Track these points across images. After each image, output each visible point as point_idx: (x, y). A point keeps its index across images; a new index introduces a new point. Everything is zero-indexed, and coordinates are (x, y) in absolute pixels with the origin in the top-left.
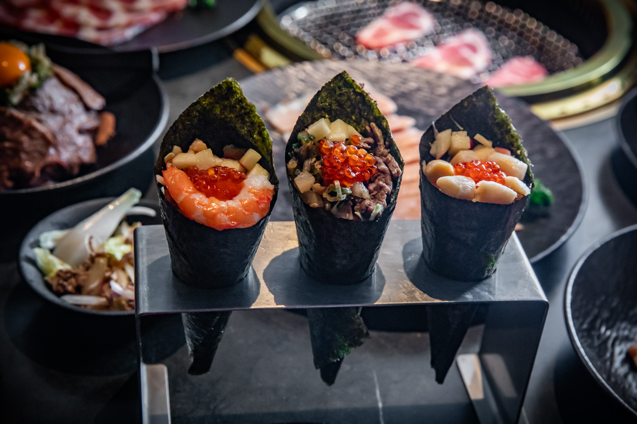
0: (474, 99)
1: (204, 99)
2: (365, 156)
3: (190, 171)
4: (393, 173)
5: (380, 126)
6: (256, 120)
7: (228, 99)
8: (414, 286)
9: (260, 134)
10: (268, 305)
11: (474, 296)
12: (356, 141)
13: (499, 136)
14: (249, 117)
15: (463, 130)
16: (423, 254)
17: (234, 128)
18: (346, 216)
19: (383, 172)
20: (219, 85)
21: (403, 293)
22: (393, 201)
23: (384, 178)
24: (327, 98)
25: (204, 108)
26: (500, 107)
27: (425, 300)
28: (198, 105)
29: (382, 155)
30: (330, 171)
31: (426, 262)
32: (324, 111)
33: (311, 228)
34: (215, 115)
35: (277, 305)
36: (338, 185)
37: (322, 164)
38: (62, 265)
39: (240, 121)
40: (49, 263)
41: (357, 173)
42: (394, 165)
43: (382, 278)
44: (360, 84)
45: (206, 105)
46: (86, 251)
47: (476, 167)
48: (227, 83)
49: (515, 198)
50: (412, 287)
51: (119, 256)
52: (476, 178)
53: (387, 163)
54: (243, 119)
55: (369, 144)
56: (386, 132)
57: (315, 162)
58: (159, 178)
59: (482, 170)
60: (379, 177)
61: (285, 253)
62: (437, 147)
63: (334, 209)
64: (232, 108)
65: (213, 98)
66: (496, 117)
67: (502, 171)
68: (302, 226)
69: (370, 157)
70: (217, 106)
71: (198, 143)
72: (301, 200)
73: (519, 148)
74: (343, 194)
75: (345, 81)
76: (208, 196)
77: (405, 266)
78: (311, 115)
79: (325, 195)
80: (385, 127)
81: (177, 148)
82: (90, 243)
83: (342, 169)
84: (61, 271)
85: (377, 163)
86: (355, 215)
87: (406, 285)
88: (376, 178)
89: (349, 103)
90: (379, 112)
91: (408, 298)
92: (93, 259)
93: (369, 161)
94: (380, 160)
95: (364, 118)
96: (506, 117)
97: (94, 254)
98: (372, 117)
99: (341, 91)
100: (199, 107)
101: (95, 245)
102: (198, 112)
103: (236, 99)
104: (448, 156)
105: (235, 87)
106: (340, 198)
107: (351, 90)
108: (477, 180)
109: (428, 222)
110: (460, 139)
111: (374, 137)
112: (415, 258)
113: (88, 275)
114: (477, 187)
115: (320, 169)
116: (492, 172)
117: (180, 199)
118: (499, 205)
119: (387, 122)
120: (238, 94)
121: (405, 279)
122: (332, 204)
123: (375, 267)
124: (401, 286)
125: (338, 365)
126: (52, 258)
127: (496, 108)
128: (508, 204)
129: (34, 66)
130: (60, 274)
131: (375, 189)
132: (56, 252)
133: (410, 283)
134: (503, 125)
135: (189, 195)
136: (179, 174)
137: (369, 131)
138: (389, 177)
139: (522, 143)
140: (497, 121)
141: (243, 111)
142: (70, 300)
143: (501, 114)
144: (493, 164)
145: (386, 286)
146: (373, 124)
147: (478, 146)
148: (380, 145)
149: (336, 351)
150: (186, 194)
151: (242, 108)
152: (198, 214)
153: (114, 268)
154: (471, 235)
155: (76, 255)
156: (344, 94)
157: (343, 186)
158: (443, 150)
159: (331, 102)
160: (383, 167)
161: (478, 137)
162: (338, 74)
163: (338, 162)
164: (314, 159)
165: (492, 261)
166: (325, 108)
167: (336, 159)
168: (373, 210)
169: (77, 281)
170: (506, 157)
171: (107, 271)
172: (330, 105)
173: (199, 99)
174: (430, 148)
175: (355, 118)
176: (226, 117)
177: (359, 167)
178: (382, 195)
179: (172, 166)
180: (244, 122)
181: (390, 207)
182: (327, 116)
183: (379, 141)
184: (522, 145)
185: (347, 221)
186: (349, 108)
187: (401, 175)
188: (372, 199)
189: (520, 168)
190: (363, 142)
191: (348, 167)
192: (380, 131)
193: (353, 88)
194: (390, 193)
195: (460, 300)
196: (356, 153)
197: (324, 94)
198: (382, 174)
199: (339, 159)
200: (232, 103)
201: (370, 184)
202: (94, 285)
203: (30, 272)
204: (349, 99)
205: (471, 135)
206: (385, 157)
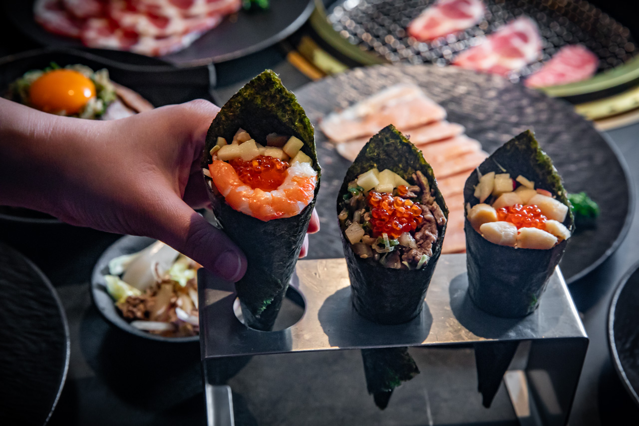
0: (517, 143)
1: (244, 91)
2: (411, 207)
3: (234, 163)
4: (439, 222)
5: (426, 174)
6: (296, 108)
7: (268, 89)
8: (460, 324)
9: (302, 121)
10: (323, 347)
11: (517, 334)
12: (403, 192)
13: (541, 177)
14: (290, 105)
15: (506, 173)
16: (468, 291)
17: (276, 117)
18: (394, 266)
19: (429, 221)
20: (258, 77)
21: (450, 331)
22: (438, 249)
23: (429, 226)
24: (375, 149)
25: (245, 99)
26: (542, 150)
27: (471, 339)
28: (239, 97)
29: (428, 203)
30: (379, 224)
31: (471, 297)
32: (373, 161)
33: (361, 275)
34: (257, 105)
35: (332, 346)
36: (386, 238)
37: (371, 216)
38: (131, 290)
39: (281, 110)
40: (119, 289)
41: (404, 225)
42: (440, 214)
43: (430, 317)
44: (406, 135)
45: (247, 96)
46: (152, 277)
47: (517, 212)
48: (266, 74)
49: (554, 243)
50: (459, 326)
51: (183, 283)
52: (518, 223)
53: (432, 211)
54: (284, 108)
55: (415, 192)
56: (431, 179)
57: (364, 213)
58: (206, 172)
59: (524, 215)
60: (425, 226)
61: (338, 292)
62: (481, 191)
63: (383, 260)
64: (273, 97)
65: (253, 89)
66: (537, 158)
67: (543, 215)
68: (354, 273)
69: (416, 207)
70: (258, 96)
71: (242, 134)
72: (352, 251)
73: (560, 189)
74: (391, 246)
75: (392, 133)
76: (253, 187)
77: (452, 303)
78: (360, 166)
79: (374, 246)
80: (431, 175)
81: (221, 140)
82: (156, 270)
83: (389, 222)
84: (130, 297)
85: (423, 212)
86: (402, 264)
87: (452, 324)
88: (422, 226)
89: (396, 153)
90: (425, 161)
91: (454, 337)
92: (159, 286)
93: (415, 212)
94: (426, 208)
95: (411, 166)
96: (548, 159)
97: (160, 281)
98: (418, 166)
99: (389, 142)
100: (240, 99)
101: (161, 271)
102: (240, 102)
103: (276, 89)
104: (492, 199)
105: (274, 78)
106: (388, 250)
107: (398, 141)
108: (518, 225)
109: (473, 263)
110: (503, 182)
111: (421, 185)
112: (461, 294)
113: (155, 301)
114: (519, 233)
115: (369, 221)
116: (534, 216)
117: (226, 193)
118: (540, 251)
119: (432, 170)
120: (277, 84)
121: (451, 317)
122: (381, 255)
123: (424, 305)
124: (448, 325)
125: (390, 394)
126: (122, 284)
127: (538, 150)
128: (548, 249)
129: (99, 92)
130: (130, 300)
131: (421, 238)
132: (125, 277)
133: (456, 321)
134: (544, 166)
135: (235, 188)
136: (225, 167)
137: (416, 179)
138: (434, 226)
139: (563, 184)
140: (539, 162)
141: (283, 100)
142: (140, 326)
143: (543, 156)
144: (534, 207)
145: (433, 324)
146: (419, 173)
147: (520, 188)
148: (426, 193)
149: (387, 383)
150: (232, 187)
151: (283, 97)
152: (244, 207)
153: (179, 293)
154: (514, 278)
155: (143, 281)
156: (391, 145)
157: (391, 238)
158: (486, 194)
159: (379, 153)
160: (429, 215)
161: (521, 179)
162: (385, 126)
163: (386, 215)
164: (363, 210)
165: (534, 300)
166: (373, 158)
167: (384, 212)
168: (420, 260)
169: (145, 306)
170: (548, 200)
171: (172, 297)
172: (378, 154)
173: (240, 90)
174: (474, 190)
175: (402, 165)
176: (267, 106)
177: (406, 218)
178: (428, 244)
179: (218, 159)
180: (285, 111)
181: (435, 256)
182: (375, 165)
183: (425, 189)
184: (562, 186)
185: (395, 270)
186: (396, 156)
187: (446, 224)
188: (419, 248)
189: (561, 211)
190: (410, 192)
191: (395, 219)
192: (426, 179)
193: (400, 139)
194: (436, 241)
195: (504, 339)
196: (403, 205)
197: (372, 145)
198: (428, 223)
199: (386, 212)
200: (272, 93)
201: (417, 233)
202: (161, 311)
203: (102, 299)
204: (396, 149)
205: (513, 177)
206: (431, 204)
